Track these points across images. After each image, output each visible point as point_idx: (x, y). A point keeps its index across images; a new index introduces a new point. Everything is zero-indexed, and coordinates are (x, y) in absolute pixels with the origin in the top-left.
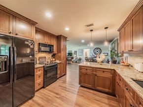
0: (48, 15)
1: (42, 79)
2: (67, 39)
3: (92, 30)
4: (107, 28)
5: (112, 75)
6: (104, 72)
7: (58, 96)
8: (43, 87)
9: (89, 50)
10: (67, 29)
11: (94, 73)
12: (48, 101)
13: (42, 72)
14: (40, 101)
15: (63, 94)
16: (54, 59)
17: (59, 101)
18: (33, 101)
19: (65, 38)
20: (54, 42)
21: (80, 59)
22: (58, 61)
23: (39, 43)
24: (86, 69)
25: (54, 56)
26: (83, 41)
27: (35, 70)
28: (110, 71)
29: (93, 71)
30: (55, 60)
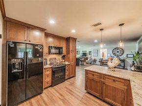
0: (52, 22)
1: (51, 79)
2: (77, 40)
3: (102, 30)
4: (123, 24)
5: (126, 88)
6: (114, 81)
7: (61, 98)
8: (51, 86)
9: (106, 50)
10: (73, 31)
11: (102, 80)
12: (52, 100)
13: (51, 72)
14: (45, 98)
15: (66, 97)
16: (63, 61)
17: (61, 102)
18: (41, 96)
19: (75, 40)
20: (63, 45)
21: (95, 61)
22: (67, 63)
23: (49, 47)
24: (93, 75)
25: (64, 57)
26: (96, 41)
27: (44, 70)
28: (123, 81)
29: (101, 78)
30: (65, 62)
